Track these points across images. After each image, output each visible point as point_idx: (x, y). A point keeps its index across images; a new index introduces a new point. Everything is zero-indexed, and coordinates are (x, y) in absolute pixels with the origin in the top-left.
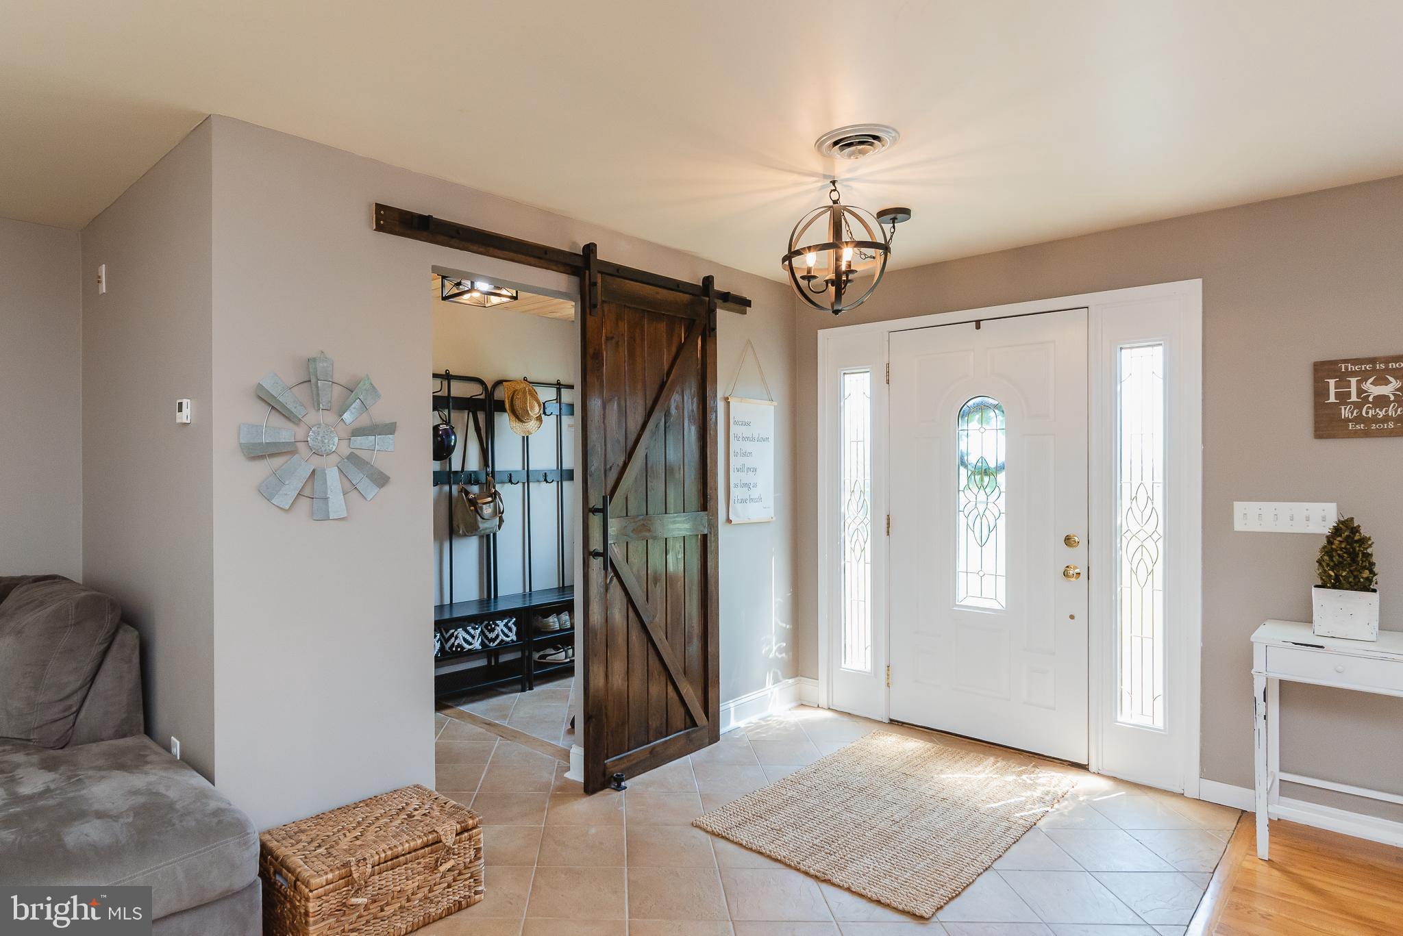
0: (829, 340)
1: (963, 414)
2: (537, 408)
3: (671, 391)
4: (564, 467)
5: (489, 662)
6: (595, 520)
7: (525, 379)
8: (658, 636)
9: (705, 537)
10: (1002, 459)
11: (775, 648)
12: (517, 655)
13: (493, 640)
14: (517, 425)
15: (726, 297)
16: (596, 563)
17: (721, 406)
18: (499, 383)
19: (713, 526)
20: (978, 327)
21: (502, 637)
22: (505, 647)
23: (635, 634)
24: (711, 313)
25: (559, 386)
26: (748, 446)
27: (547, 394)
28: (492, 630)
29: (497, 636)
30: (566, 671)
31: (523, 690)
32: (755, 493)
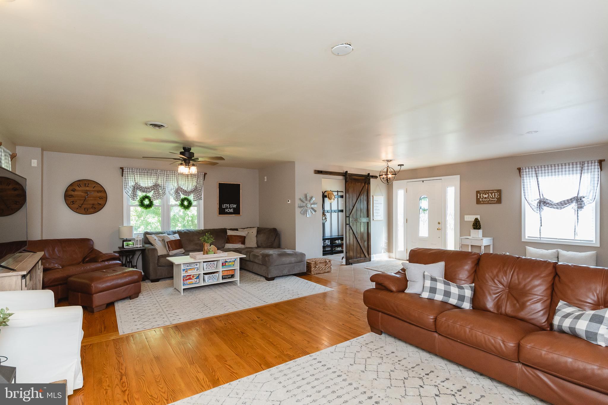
0: (395, 183)
1: (420, 199)
2: (334, 197)
3: (361, 195)
4: (339, 209)
5: (325, 250)
6: (348, 218)
7: (331, 191)
8: (359, 240)
9: (368, 222)
10: (427, 208)
11: (384, 246)
12: (329, 249)
13: (325, 244)
14: (330, 200)
15: (373, 177)
16: (348, 226)
17: (371, 197)
18: (326, 191)
19: (370, 220)
20: (423, 182)
21: (327, 243)
22: (328, 246)
23: (355, 239)
24: (369, 180)
25: (338, 192)
26: (377, 205)
27: (335, 194)
28: (325, 242)
29: (326, 243)
30: (342, 252)
31: (331, 255)
32: (379, 214)
